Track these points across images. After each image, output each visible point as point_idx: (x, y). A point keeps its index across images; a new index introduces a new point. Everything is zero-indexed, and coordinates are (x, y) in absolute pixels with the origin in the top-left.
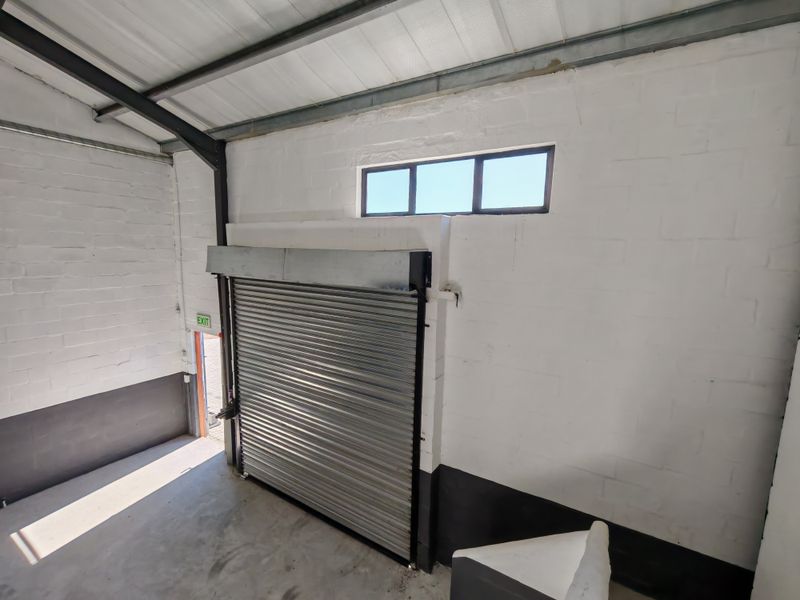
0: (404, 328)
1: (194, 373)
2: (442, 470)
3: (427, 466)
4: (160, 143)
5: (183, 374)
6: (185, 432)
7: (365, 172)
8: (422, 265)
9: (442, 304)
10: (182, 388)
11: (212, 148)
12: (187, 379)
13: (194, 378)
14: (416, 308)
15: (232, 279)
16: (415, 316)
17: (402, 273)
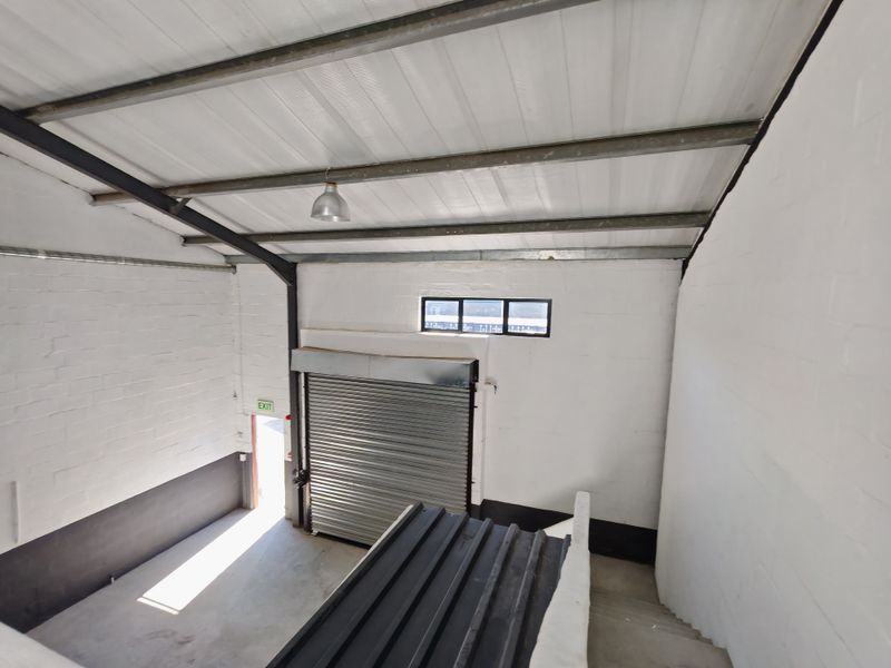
0: (459, 409)
1: (249, 452)
2: (485, 502)
3: (476, 500)
4: (225, 256)
5: (238, 454)
6: (241, 505)
7: (424, 300)
8: (475, 366)
9: (485, 392)
10: (239, 468)
11: (287, 269)
12: (243, 458)
13: (250, 456)
14: (468, 395)
15: (306, 375)
16: (468, 401)
17: (466, 374)
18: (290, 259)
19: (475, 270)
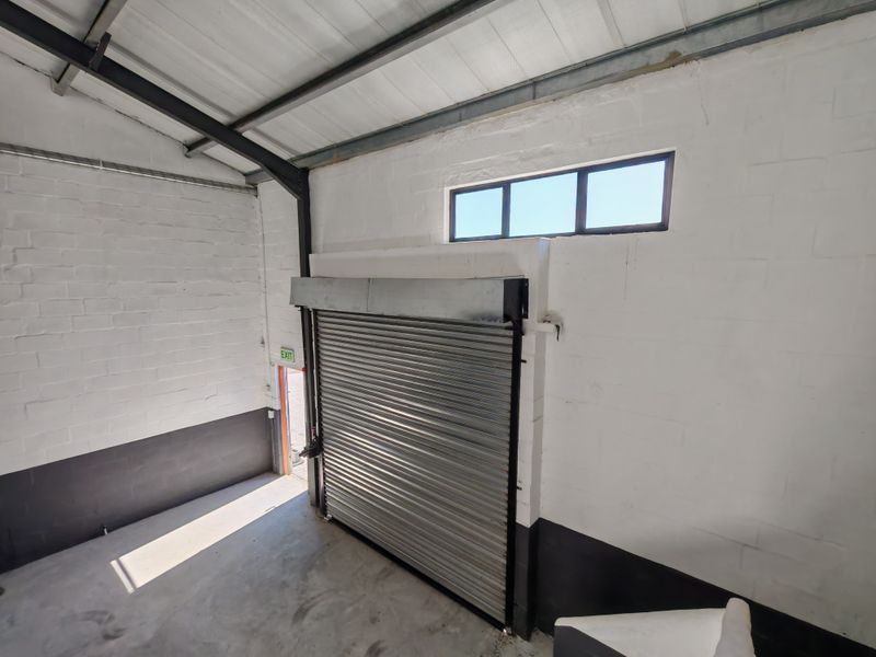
0: (497, 364)
1: (277, 409)
2: (541, 524)
3: (525, 518)
4: (245, 175)
5: (267, 409)
6: (269, 469)
7: (454, 193)
8: (517, 293)
9: (541, 337)
10: (266, 424)
11: (295, 176)
12: (271, 415)
13: (278, 413)
14: (510, 341)
15: (316, 311)
16: (510, 350)
17: (495, 303)
18: (300, 164)
19: (527, 126)
